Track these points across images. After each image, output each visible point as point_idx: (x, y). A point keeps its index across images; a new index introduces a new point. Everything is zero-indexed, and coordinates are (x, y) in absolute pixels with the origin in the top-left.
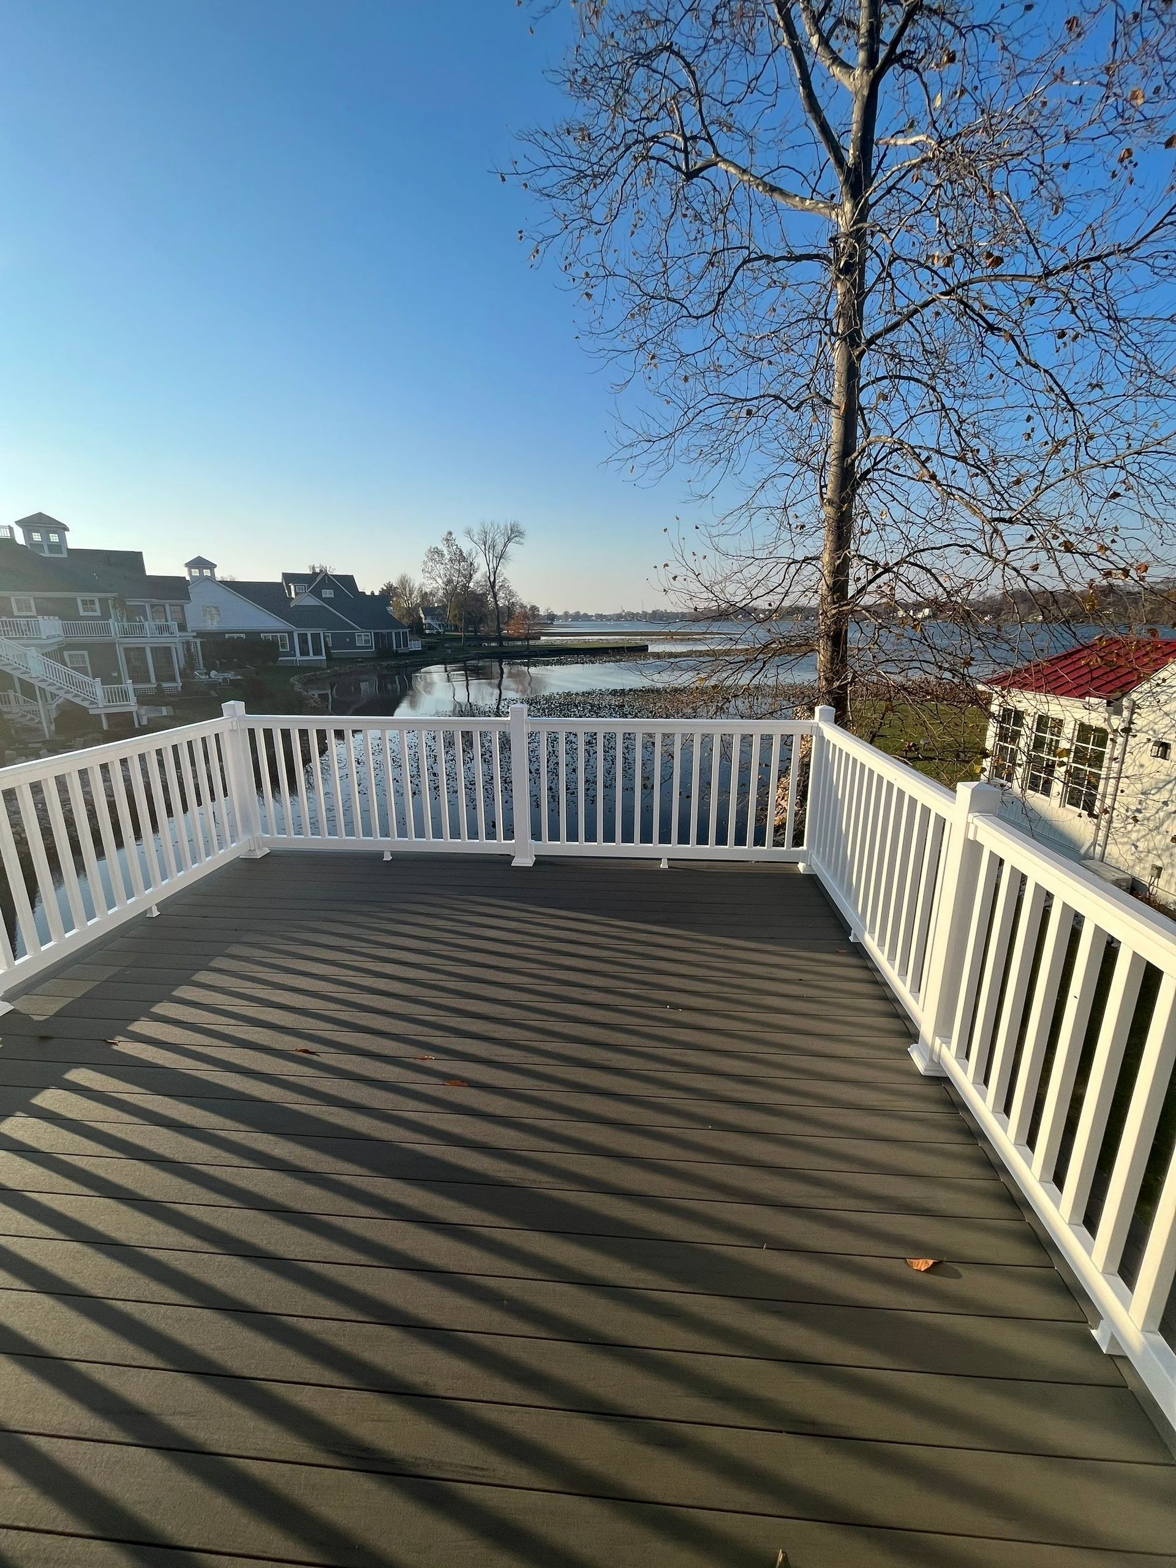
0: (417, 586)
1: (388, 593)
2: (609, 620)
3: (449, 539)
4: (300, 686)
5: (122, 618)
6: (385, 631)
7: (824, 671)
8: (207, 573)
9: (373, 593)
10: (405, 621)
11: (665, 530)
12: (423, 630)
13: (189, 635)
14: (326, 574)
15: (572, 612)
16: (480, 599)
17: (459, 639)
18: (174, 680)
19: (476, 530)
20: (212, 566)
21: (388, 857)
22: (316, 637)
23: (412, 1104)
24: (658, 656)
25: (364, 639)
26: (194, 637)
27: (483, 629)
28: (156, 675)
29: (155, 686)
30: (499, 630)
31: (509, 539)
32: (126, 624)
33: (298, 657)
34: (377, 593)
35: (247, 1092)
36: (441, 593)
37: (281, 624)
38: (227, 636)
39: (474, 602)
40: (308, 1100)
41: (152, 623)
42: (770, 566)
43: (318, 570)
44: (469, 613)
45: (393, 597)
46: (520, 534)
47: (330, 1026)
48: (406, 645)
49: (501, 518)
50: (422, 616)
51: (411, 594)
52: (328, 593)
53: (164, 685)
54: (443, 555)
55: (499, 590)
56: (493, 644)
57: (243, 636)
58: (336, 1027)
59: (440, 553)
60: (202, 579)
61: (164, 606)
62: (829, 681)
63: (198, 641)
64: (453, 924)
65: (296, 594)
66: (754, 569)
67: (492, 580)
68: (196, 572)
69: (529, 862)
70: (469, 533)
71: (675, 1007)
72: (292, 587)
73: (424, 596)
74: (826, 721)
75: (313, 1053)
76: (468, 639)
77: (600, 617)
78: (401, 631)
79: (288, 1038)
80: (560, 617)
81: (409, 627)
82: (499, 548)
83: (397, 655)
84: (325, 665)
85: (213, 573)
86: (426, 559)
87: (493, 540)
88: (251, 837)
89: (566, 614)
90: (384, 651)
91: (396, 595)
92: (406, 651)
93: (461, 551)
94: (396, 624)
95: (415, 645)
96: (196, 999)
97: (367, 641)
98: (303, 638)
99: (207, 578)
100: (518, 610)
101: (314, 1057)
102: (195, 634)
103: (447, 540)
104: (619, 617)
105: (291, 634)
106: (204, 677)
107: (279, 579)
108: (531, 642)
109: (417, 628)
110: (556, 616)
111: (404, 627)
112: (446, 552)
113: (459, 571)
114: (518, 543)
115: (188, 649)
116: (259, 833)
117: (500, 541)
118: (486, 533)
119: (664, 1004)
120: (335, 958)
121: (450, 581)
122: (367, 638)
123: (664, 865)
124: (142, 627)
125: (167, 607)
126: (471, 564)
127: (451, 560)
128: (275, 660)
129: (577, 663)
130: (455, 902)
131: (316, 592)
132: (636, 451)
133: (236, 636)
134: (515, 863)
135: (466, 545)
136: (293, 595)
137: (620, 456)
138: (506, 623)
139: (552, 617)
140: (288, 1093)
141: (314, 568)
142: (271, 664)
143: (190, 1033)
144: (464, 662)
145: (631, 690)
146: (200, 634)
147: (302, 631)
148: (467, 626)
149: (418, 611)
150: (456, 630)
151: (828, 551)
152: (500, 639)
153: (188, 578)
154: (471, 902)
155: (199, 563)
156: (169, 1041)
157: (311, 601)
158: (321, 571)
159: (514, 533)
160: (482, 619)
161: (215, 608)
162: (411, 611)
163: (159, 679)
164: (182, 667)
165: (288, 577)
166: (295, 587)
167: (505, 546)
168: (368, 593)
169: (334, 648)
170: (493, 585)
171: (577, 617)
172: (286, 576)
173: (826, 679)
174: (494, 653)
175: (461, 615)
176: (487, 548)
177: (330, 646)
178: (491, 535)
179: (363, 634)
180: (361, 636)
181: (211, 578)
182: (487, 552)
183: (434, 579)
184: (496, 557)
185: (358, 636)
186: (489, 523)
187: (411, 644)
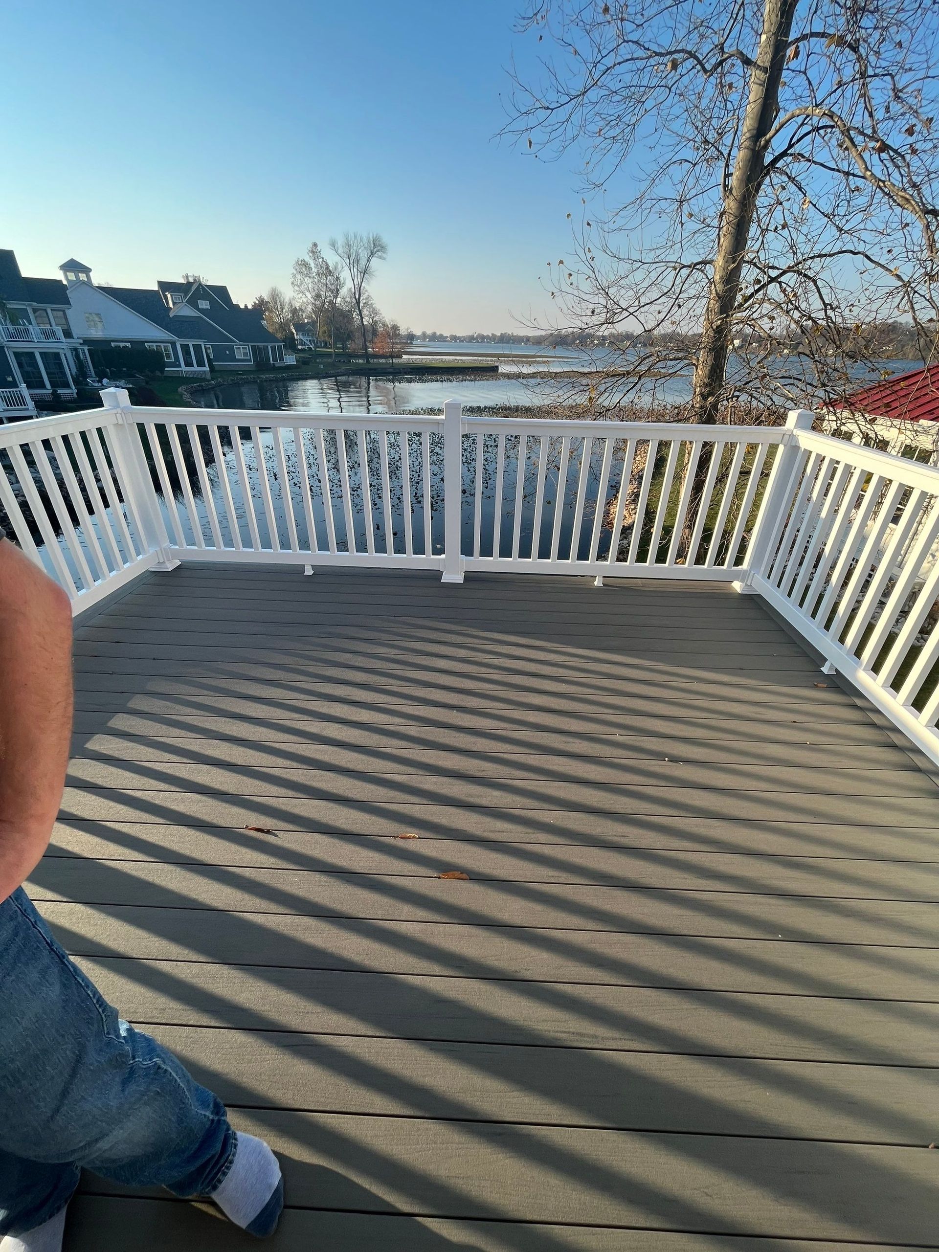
0: (287, 300)
1: (260, 308)
2: (462, 341)
3: (314, 251)
4: (189, 395)
5: (5, 321)
6: (261, 345)
7: (700, 386)
8: (83, 277)
9: (246, 306)
10: (279, 335)
11: (569, 216)
12: (296, 345)
13: (76, 342)
14: (200, 284)
15: (429, 332)
16: (346, 316)
17: (329, 355)
18: (67, 386)
19: (340, 242)
20: (87, 270)
21: (309, 572)
22: (197, 348)
23: (406, 910)
24: (508, 376)
25: (242, 352)
26: (81, 344)
27: (351, 346)
28: (50, 382)
29: (50, 391)
30: (366, 348)
31: (372, 254)
32: (11, 327)
33: (183, 368)
34: (250, 307)
35: (193, 895)
36: (310, 308)
37: (165, 335)
38: (113, 344)
39: (341, 318)
40: (273, 907)
41: (37, 328)
42: (659, 270)
43: (191, 280)
44: (337, 329)
45: (265, 311)
46: (383, 248)
47: (282, 791)
48: (282, 359)
49: (365, 230)
50: (294, 331)
51: (282, 309)
52: (204, 304)
53: (60, 391)
54: (310, 268)
55: (364, 307)
56: (361, 361)
57: (128, 345)
58: (290, 793)
59: (305, 264)
60: (79, 283)
61: (46, 310)
62: (704, 397)
63: (86, 348)
64: (397, 651)
65: (174, 304)
66: (639, 275)
67: (357, 297)
68: (72, 276)
69: (459, 579)
70: (333, 245)
71: (674, 760)
72: (169, 296)
73: (294, 311)
74: (803, 428)
75: (268, 832)
76: (337, 355)
77: (454, 338)
78: (276, 345)
79: (235, 810)
80: (418, 338)
81: (283, 341)
82: (363, 262)
83: (274, 369)
84: (209, 376)
85: (88, 277)
86: (295, 272)
87: (357, 255)
88: (158, 549)
89: (424, 334)
90: (262, 364)
91: (267, 309)
92: (282, 365)
93: (327, 264)
94: (271, 337)
95: (290, 359)
96: (116, 754)
97: (245, 354)
98: (185, 348)
99: (83, 282)
100: (381, 329)
101: (270, 838)
102: (81, 341)
103: (313, 252)
104: (471, 339)
105: (173, 344)
106: (96, 384)
107: (155, 288)
108: (395, 361)
109: (290, 344)
110: (415, 336)
111: (277, 341)
112: (312, 265)
113: (326, 285)
114: (380, 257)
115: (77, 356)
116: (166, 544)
117: (364, 255)
118: (349, 246)
119: (660, 756)
120: (273, 696)
121: (318, 296)
122: (245, 351)
123: (597, 583)
124: (27, 331)
125: (49, 311)
126: (338, 278)
127: (318, 274)
128: (162, 371)
129: (437, 381)
130: (392, 625)
131: (193, 302)
132: (532, 120)
133: (122, 345)
134: (445, 579)
135: (332, 258)
136: (171, 305)
137: (515, 126)
138: (372, 341)
139: (411, 337)
140: (246, 896)
141: (187, 277)
142: (158, 373)
143: (112, 804)
144: (336, 377)
145: (486, 407)
146: (86, 342)
147: (185, 342)
148: (335, 343)
149: (289, 326)
150: (326, 346)
151: (723, 253)
152: (367, 356)
153: (65, 282)
154: (408, 624)
155: (72, 266)
156: (86, 817)
157: (188, 312)
158: (195, 280)
159: (377, 248)
160: (350, 336)
161: (98, 315)
162: (283, 326)
163: (53, 385)
164: (74, 374)
165: (165, 286)
166: (172, 296)
167: (369, 260)
168: (242, 306)
169: (216, 360)
170: (358, 303)
171: (434, 338)
172: (161, 284)
173: (702, 394)
174: (361, 370)
175: (329, 331)
176: (351, 262)
177: (212, 357)
178: (355, 248)
179: (241, 347)
180: (239, 348)
181: (88, 283)
182: (351, 266)
183: (303, 293)
184: (361, 272)
185: (237, 348)
186: (353, 235)
187: (286, 358)
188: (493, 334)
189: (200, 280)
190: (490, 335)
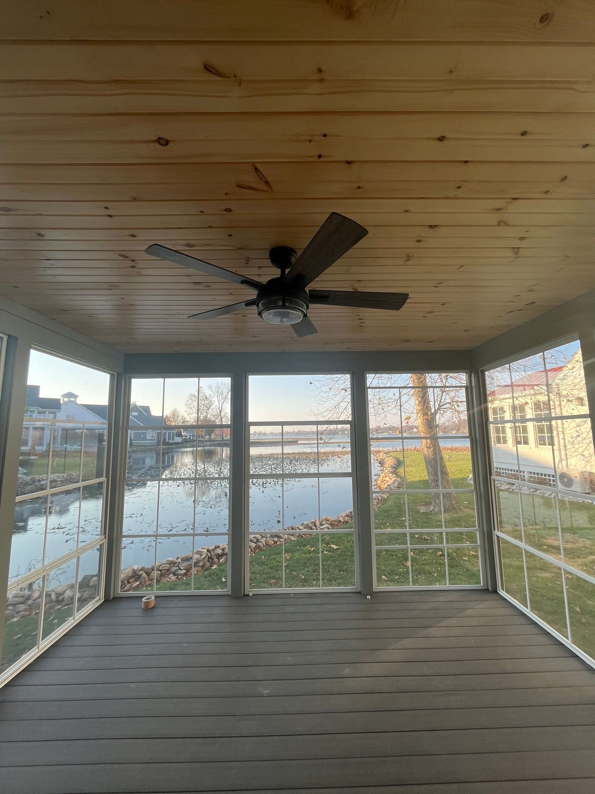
0: (181, 415)
8: (72, 399)
9: (158, 416)
12: (182, 437)
16: (213, 421)
19: (214, 386)
20: (76, 396)
39: (210, 423)
43: (132, 403)
48: (173, 440)
50: (182, 430)
51: (177, 418)
52: (136, 413)
55: (223, 417)
57: (85, 431)
59: (195, 395)
60: (69, 402)
67: (220, 411)
68: (66, 399)
77: (271, 433)
82: (225, 394)
83: (168, 444)
85: (76, 400)
86: (188, 399)
87: (222, 391)
90: (161, 441)
92: (174, 442)
93: (205, 396)
95: (178, 440)
97: (153, 437)
99: (72, 401)
113: (204, 405)
117: (226, 391)
118: (218, 387)
122: (153, 435)
125: (47, 412)
126: (211, 401)
127: (200, 400)
135: (208, 392)
144: (204, 447)
153: (62, 400)
155: (68, 395)
160: (213, 431)
168: (155, 416)
170: (220, 414)
176: (219, 394)
177: (133, 438)
178: (221, 389)
179: (151, 433)
180: (150, 434)
181: (74, 402)
182: (219, 396)
183: (191, 408)
184: (223, 398)
185: (148, 434)
186: (220, 383)
187: (176, 439)
188: (293, 431)
189: (135, 403)
190: (292, 432)
